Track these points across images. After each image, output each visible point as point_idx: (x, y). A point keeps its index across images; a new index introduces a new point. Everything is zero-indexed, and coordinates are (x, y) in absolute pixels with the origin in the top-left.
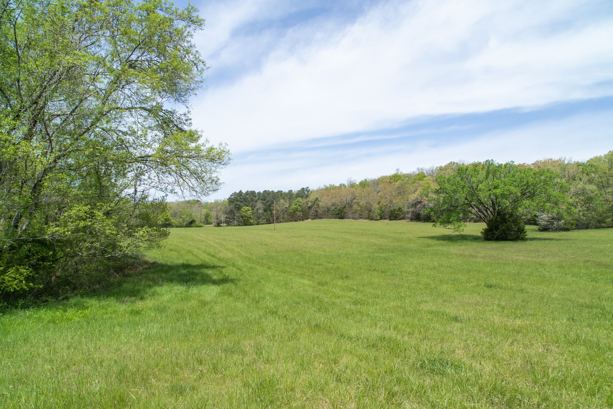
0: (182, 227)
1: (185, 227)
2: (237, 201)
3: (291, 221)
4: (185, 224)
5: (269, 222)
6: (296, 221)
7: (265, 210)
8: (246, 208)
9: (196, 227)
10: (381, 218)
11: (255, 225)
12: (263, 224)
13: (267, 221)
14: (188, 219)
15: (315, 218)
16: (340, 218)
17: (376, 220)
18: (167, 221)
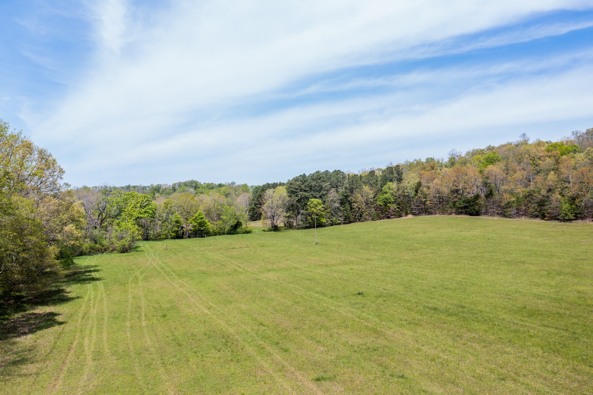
0: (224, 234)
1: (227, 234)
2: (301, 190)
3: (381, 219)
4: (228, 228)
5: (348, 221)
6: (388, 218)
7: (342, 203)
8: (315, 201)
9: (244, 233)
10: (577, 218)
11: (328, 226)
12: (339, 224)
13: (345, 220)
14: (233, 222)
15: (419, 213)
16: (471, 214)
17: (565, 220)
18: (202, 227)
